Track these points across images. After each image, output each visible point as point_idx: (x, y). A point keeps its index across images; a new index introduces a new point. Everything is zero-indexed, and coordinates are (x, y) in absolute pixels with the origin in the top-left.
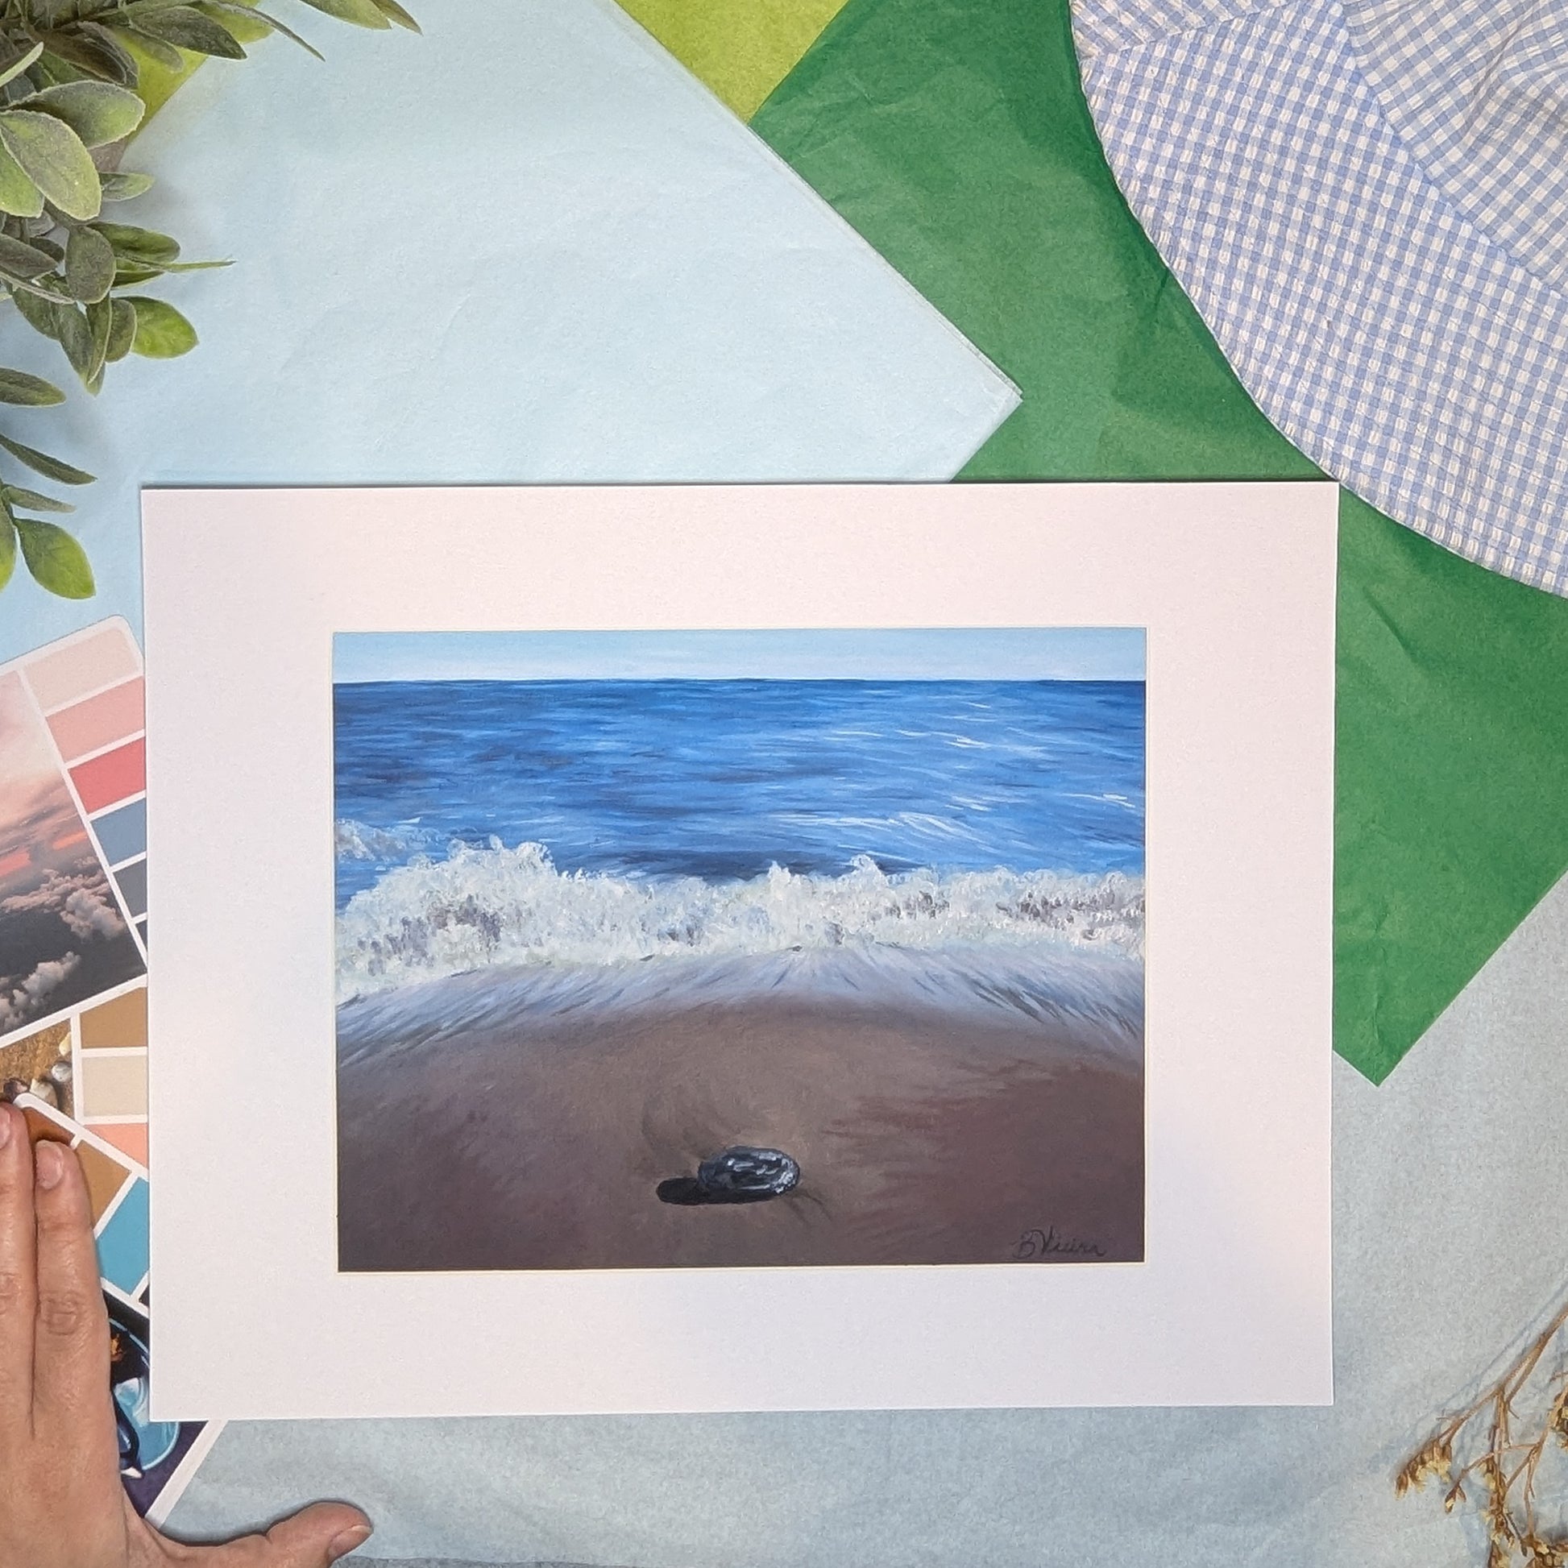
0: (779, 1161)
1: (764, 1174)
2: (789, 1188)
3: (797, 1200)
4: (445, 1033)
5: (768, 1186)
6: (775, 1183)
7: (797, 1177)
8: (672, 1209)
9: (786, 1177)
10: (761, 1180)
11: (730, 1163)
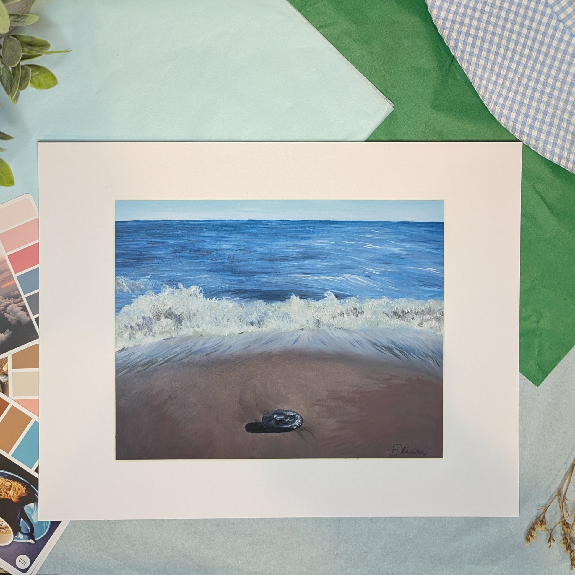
0: (295, 416)
1: (288, 421)
2: (298, 427)
3: (302, 431)
4: (159, 363)
5: (290, 426)
6: (293, 425)
7: (302, 422)
8: (251, 435)
9: (297, 422)
10: (287, 423)
11: (275, 416)
